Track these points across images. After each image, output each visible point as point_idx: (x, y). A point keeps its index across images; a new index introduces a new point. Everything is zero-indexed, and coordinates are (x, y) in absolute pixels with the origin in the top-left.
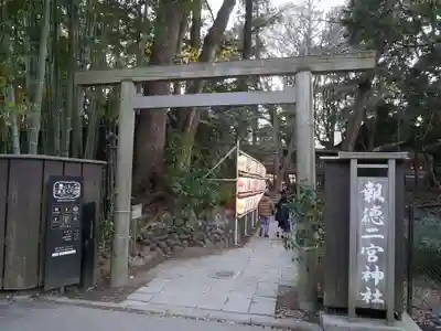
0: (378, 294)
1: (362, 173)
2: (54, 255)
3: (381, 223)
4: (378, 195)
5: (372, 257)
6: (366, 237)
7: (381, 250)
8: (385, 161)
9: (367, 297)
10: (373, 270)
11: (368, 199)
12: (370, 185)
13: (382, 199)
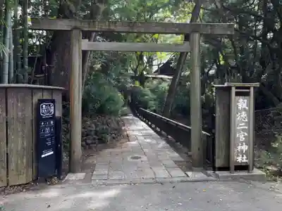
0: (245, 157)
1: (238, 94)
2: (43, 156)
3: (247, 120)
4: (245, 106)
5: (242, 138)
6: (238, 128)
7: (246, 134)
8: (249, 88)
9: (239, 159)
10: (242, 145)
11: (240, 108)
12: (241, 100)
13: (247, 108)
